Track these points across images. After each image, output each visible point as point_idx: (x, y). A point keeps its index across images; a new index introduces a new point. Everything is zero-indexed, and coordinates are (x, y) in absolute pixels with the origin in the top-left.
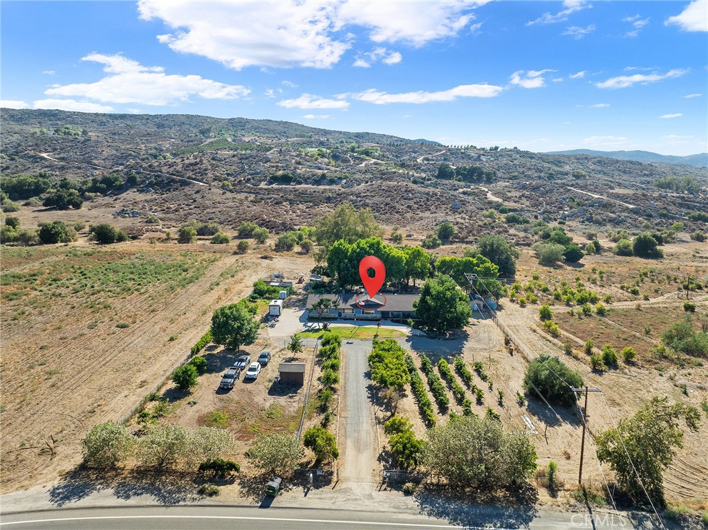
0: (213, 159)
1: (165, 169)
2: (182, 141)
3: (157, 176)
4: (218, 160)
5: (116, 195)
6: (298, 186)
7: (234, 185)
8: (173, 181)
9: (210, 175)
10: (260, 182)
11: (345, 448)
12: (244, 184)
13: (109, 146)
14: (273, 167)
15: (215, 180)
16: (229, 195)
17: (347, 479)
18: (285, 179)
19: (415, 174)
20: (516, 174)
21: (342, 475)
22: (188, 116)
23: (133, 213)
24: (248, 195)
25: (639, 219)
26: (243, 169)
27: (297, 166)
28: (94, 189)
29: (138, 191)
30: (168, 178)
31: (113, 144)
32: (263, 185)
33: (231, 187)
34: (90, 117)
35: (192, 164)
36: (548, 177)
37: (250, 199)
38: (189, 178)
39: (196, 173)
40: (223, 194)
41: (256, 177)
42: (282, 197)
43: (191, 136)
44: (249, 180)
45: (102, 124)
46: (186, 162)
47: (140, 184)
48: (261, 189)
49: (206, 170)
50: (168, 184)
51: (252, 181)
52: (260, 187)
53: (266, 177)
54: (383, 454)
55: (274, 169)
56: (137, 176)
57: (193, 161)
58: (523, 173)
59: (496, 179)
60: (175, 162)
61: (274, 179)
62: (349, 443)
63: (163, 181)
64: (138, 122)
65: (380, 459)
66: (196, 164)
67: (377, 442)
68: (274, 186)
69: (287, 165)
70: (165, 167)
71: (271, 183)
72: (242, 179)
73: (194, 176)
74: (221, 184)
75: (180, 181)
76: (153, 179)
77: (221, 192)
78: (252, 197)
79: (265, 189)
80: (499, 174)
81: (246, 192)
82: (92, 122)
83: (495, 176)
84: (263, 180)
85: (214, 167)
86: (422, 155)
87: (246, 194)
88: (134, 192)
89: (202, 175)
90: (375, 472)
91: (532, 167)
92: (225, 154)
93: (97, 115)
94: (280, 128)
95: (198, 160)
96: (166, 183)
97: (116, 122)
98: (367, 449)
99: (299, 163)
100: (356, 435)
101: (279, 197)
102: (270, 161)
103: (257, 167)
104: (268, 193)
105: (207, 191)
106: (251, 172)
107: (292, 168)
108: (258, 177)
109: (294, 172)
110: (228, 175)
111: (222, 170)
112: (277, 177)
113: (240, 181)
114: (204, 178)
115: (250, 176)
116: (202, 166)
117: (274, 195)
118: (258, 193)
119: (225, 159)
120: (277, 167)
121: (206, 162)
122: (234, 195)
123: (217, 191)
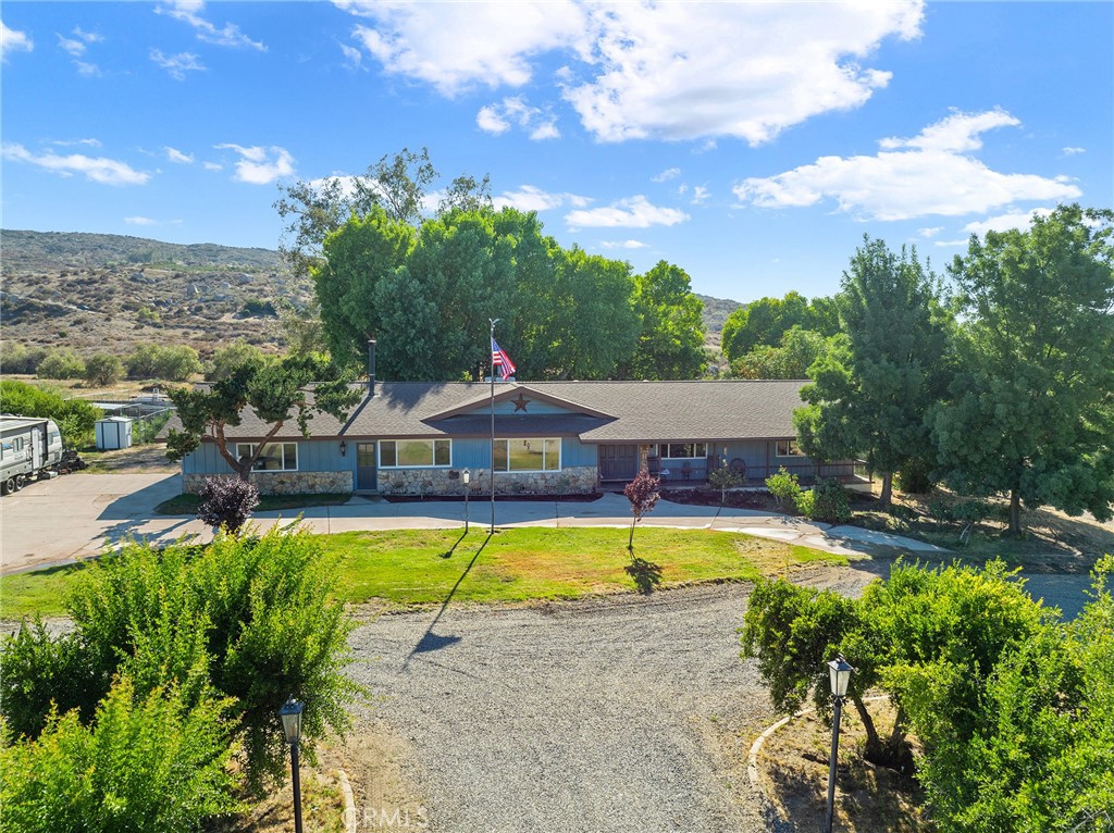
0: (133, 279)
4: (142, 282)
7: (165, 318)
8: (31, 307)
9: (116, 300)
10: (223, 312)
12: (188, 316)
14: (253, 291)
15: (126, 308)
16: (148, 329)
22: (111, 237)
24: (191, 331)
26: (191, 294)
30: (20, 302)
32: (227, 318)
33: (158, 321)
35: (80, 282)
37: (192, 336)
39: (87, 296)
40: (136, 328)
41: (216, 305)
44: (199, 309)
46: (70, 278)
48: (223, 324)
49: (111, 292)
50: (19, 312)
51: (205, 311)
52: (223, 320)
53: (236, 305)
55: (256, 294)
57: (86, 278)
60: (45, 278)
61: (253, 309)
66: (92, 282)
68: (251, 320)
71: (244, 315)
72: (186, 308)
73: (80, 301)
74: (136, 315)
77: (133, 326)
79: (232, 324)
81: (188, 327)
84: (228, 311)
87: (184, 330)
89: (99, 300)
92: (158, 274)
96: (15, 311)
101: (257, 335)
102: (246, 282)
103: (220, 289)
104: (235, 329)
105: (100, 322)
106: (207, 298)
107: (292, 294)
108: (219, 306)
109: (295, 299)
110: (158, 303)
111: (147, 296)
112: (259, 305)
113: (180, 311)
114: (102, 305)
115: (203, 304)
116: (102, 287)
117: (246, 332)
118: (214, 328)
119: (157, 281)
120: (261, 291)
121: (113, 282)
122: (162, 331)
123: (122, 324)
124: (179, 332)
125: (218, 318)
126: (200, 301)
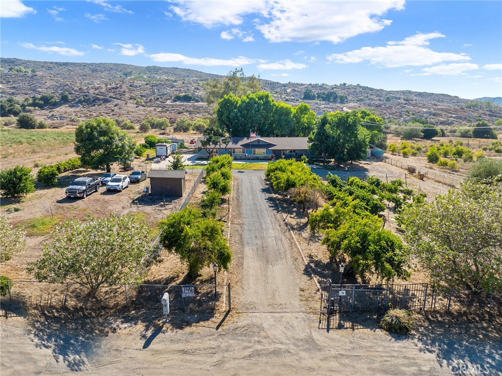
0: (131, 86)
1: (91, 91)
2: (110, 80)
3: (85, 95)
4: (134, 87)
5: (52, 109)
6: (196, 104)
7: (146, 102)
8: (98, 99)
9: (127, 96)
10: (167, 100)
11: (243, 258)
12: (154, 101)
13: (51, 80)
14: (177, 90)
15: (131, 98)
16: (141, 108)
17: (250, 308)
18: (187, 99)
19: (286, 97)
20: (362, 98)
21: (238, 299)
22: (115, 64)
23: (60, 117)
24: (157, 108)
25: (463, 122)
26: (154, 93)
27: (196, 90)
28: (34, 104)
29: (69, 106)
30: (94, 97)
31: (55, 79)
32: (169, 102)
33: (143, 104)
34: (40, 64)
35: (113, 88)
36: (386, 100)
37: (157, 110)
38: (110, 97)
39: (116, 94)
40: (137, 107)
41: (163, 97)
42: (183, 109)
43: (117, 77)
44: (158, 99)
45: (49, 68)
46: (109, 86)
47: (71, 102)
48: (167, 105)
49: (124, 92)
50: (94, 101)
51: (160, 100)
52: (167, 103)
53: (171, 97)
54: (312, 265)
55: (178, 92)
56: (69, 95)
57: (115, 86)
58: (367, 97)
59: (347, 101)
60: (100, 87)
61: (178, 98)
62: (248, 251)
63: (90, 99)
64: (78, 68)
65: (308, 271)
66: (117, 88)
67: (295, 249)
68: (177, 103)
69: (188, 89)
70: (92, 90)
71: (175, 101)
72: (153, 98)
73: (114, 96)
74: (135, 101)
75: (103, 99)
76: (82, 98)
77: (135, 106)
78: (160, 109)
79: (171, 105)
80: (350, 98)
81: (155, 106)
82: (42, 67)
83: (346, 99)
84: (169, 99)
85: (130, 91)
86: (290, 88)
87: (154, 108)
88: (66, 107)
89: (121, 95)
90: (306, 293)
91: (374, 94)
92: (140, 83)
93: (46, 62)
94: (184, 73)
95: (118, 86)
96: (92, 101)
97: (61, 67)
98: (281, 259)
99: (198, 89)
100: (259, 242)
101: (181, 110)
102: (174, 87)
103: (165, 90)
104: (172, 107)
105: (124, 105)
106: (160, 94)
107: (192, 92)
108: (165, 97)
109: (194, 94)
110: (142, 96)
111: (137, 93)
112: (180, 97)
113: (151, 100)
114: (122, 97)
115: (158, 97)
116: (121, 90)
117: (177, 108)
118: (164, 107)
119: (140, 86)
120: (180, 90)
121: (124, 88)
122: (146, 108)
123: (131, 106)
124: (152, 109)
125: (165, 102)
126: (158, 95)
